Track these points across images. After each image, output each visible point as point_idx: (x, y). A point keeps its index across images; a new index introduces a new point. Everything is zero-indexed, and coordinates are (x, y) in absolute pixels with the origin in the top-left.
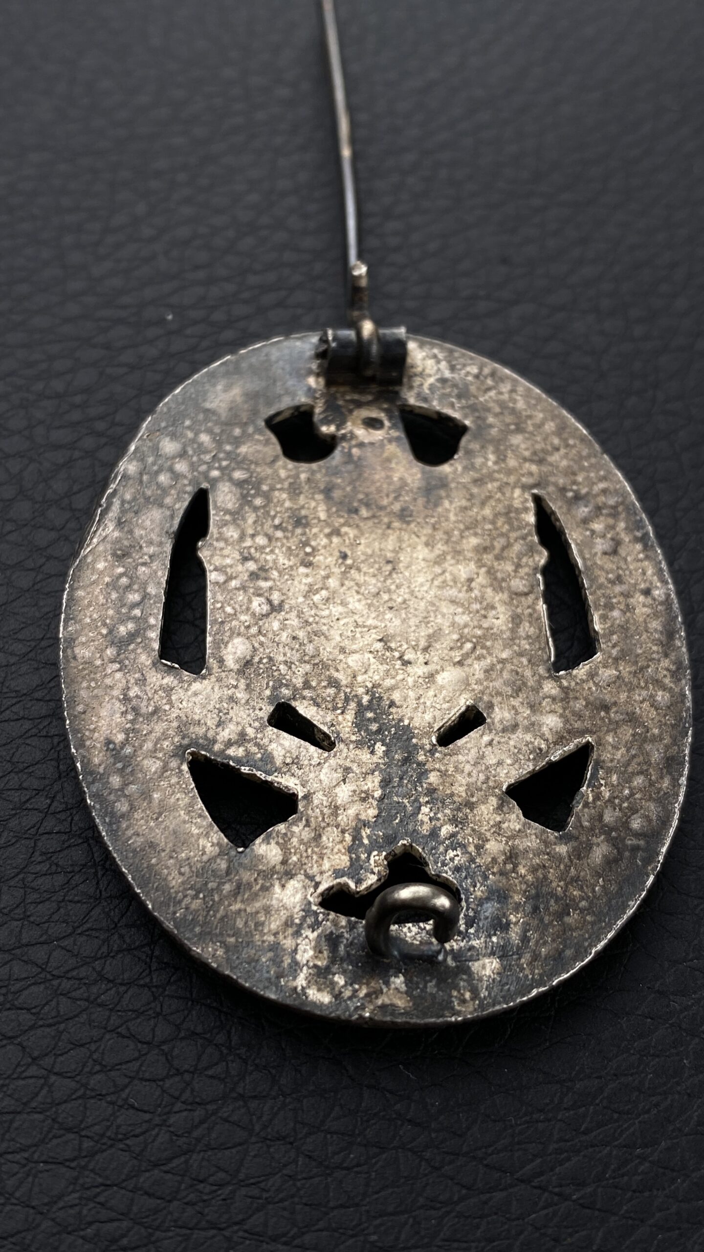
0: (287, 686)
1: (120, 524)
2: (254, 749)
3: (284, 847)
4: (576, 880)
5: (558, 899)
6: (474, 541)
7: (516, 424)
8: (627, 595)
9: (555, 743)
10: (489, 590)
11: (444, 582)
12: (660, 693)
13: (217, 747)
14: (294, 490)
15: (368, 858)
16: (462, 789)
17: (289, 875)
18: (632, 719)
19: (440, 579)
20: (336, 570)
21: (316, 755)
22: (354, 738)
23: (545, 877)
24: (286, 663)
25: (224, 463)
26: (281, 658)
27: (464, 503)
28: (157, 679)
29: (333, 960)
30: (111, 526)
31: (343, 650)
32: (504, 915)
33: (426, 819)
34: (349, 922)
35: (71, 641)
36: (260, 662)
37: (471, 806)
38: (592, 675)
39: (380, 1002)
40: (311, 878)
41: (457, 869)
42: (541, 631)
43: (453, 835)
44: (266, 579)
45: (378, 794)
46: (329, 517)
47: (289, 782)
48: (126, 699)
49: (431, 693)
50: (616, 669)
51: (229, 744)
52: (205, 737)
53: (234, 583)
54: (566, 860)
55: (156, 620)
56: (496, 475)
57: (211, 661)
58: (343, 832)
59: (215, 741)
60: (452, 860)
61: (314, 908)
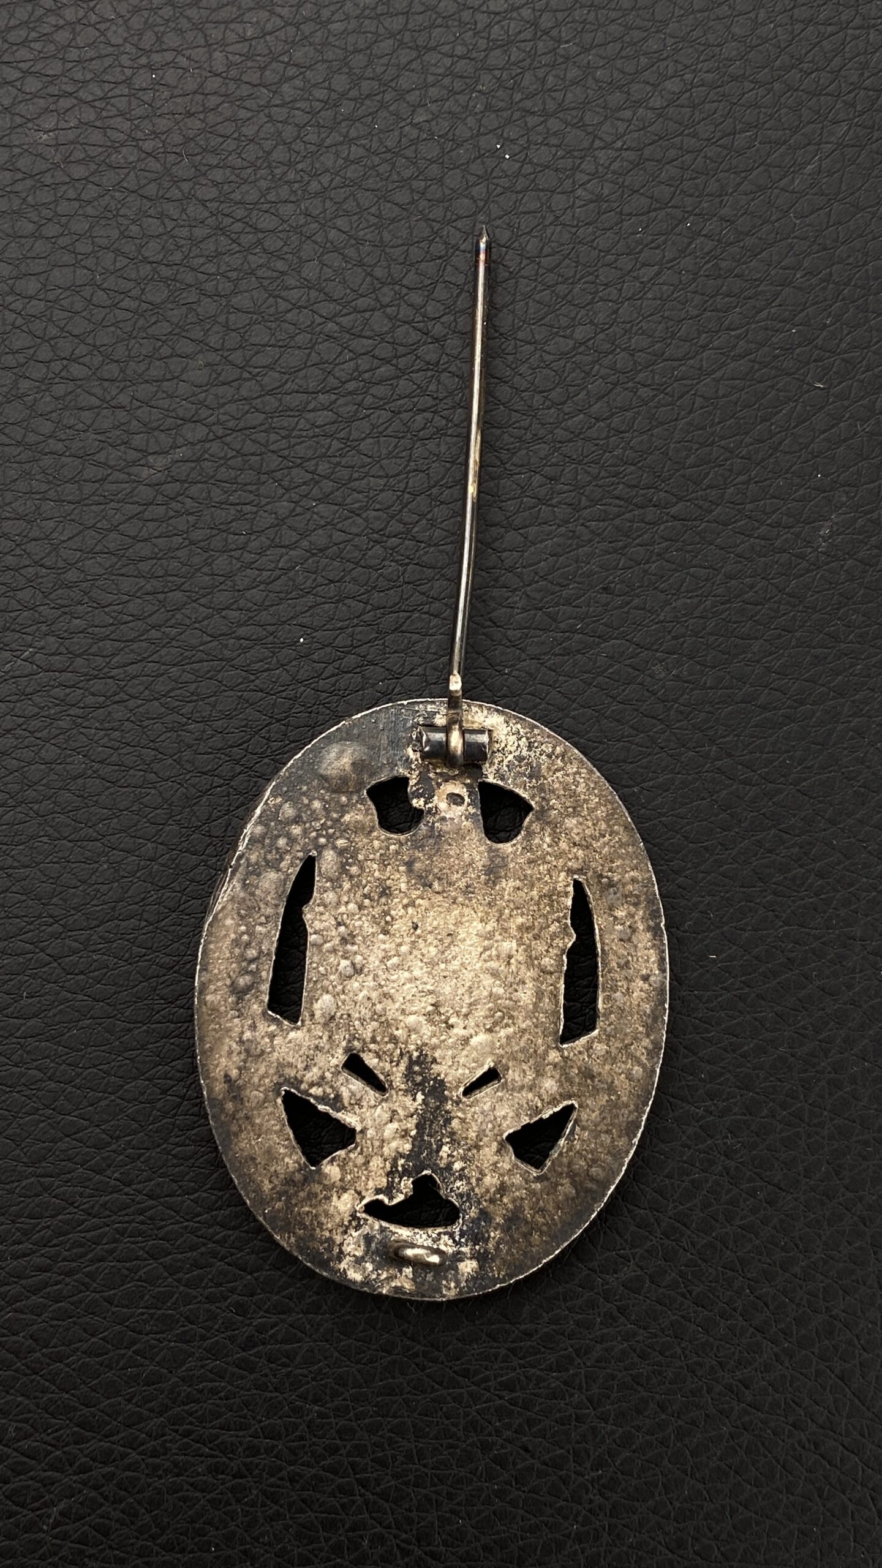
0: (358, 1039)
1: (245, 886)
2: (329, 1090)
3: (342, 1168)
4: (542, 1210)
5: (527, 1222)
6: (520, 920)
7: (574, 808)
8: (629, 980)
9: (549, 1103)
10: (523, 967)
11: (490, 956)
12: (636, 1068)
13: (303, 1086)
14: (384, 862)
15: (400, 1182)
16: (474, 1135)
17: (345, 1190)
18: (611, 1089)
19: (488, 953)
20: (407, 940)
21: (372, 1099)
22: (403, 1086)
23: (521, 1206)
24: (360, 1019)
25: (331, 831)
26: (357, 1015)
27: (518, 883)
28: (263, 1027)
29: (366, 1252)
30: (238, 886)
31: (403, 1012)
32: (488, 1232)
33: (445, 1155)
34: (381, 1226)
35: (204, 987)
36: (341, 1018)
37: (478, 1147)
38: (589, 1047)
39: (393, 1284)
40: (359, 1193)
41: (461, 1196)
42: (556, 1006)
43: (463, 1169)
44: (353, 944)
45: (413, 1133)
46: (408, 889)
47: (350, 1119)
48: (241, 1042)
49: (465, 1053)
50: (607, 1045)
51: (312, 1085)
52: (296, 1078)
53: (328, 945)
54: (539, 1196)
55: (267, 974)
56: (548, 858)
57: (305, 1014)
58: (385, 1160)
59: (302, 1082)
60: (458, 1188)
61: (358, 1215)
